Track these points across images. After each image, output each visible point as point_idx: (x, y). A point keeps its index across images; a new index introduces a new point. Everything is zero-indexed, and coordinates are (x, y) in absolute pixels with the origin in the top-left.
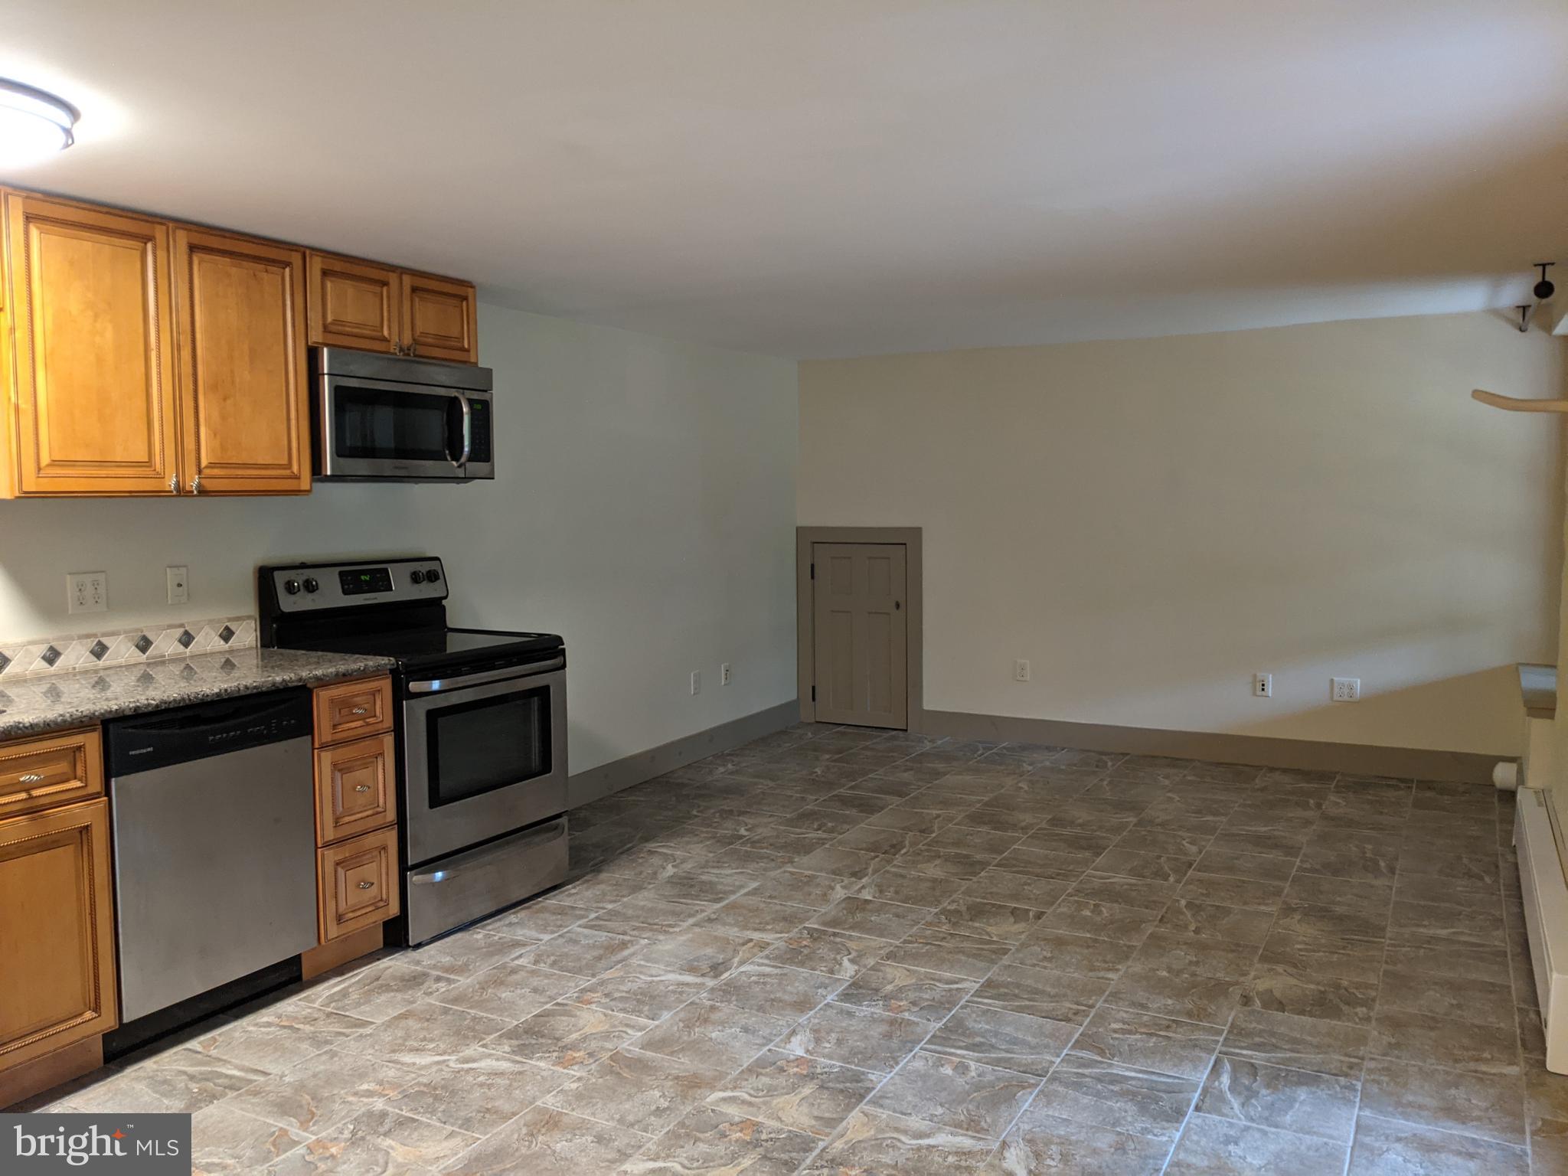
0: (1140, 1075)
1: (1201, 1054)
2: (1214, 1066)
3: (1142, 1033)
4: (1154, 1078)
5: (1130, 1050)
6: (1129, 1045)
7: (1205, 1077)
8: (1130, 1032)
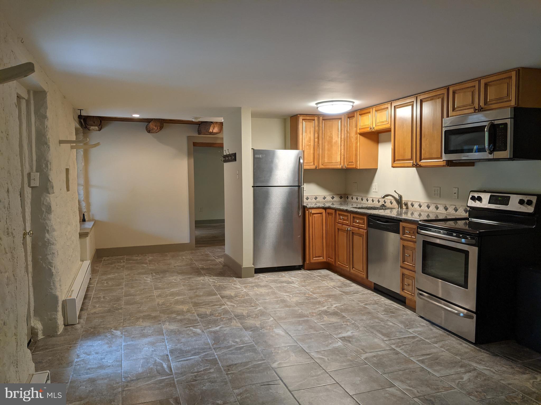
0: (190, 358)
1: (177, 371)
2: (171, 369)
3: (201, 371)
4: (185, 359)
5: (199, 364)
6: (201, 366)
7: (172, 365)
8: (205, 370)
